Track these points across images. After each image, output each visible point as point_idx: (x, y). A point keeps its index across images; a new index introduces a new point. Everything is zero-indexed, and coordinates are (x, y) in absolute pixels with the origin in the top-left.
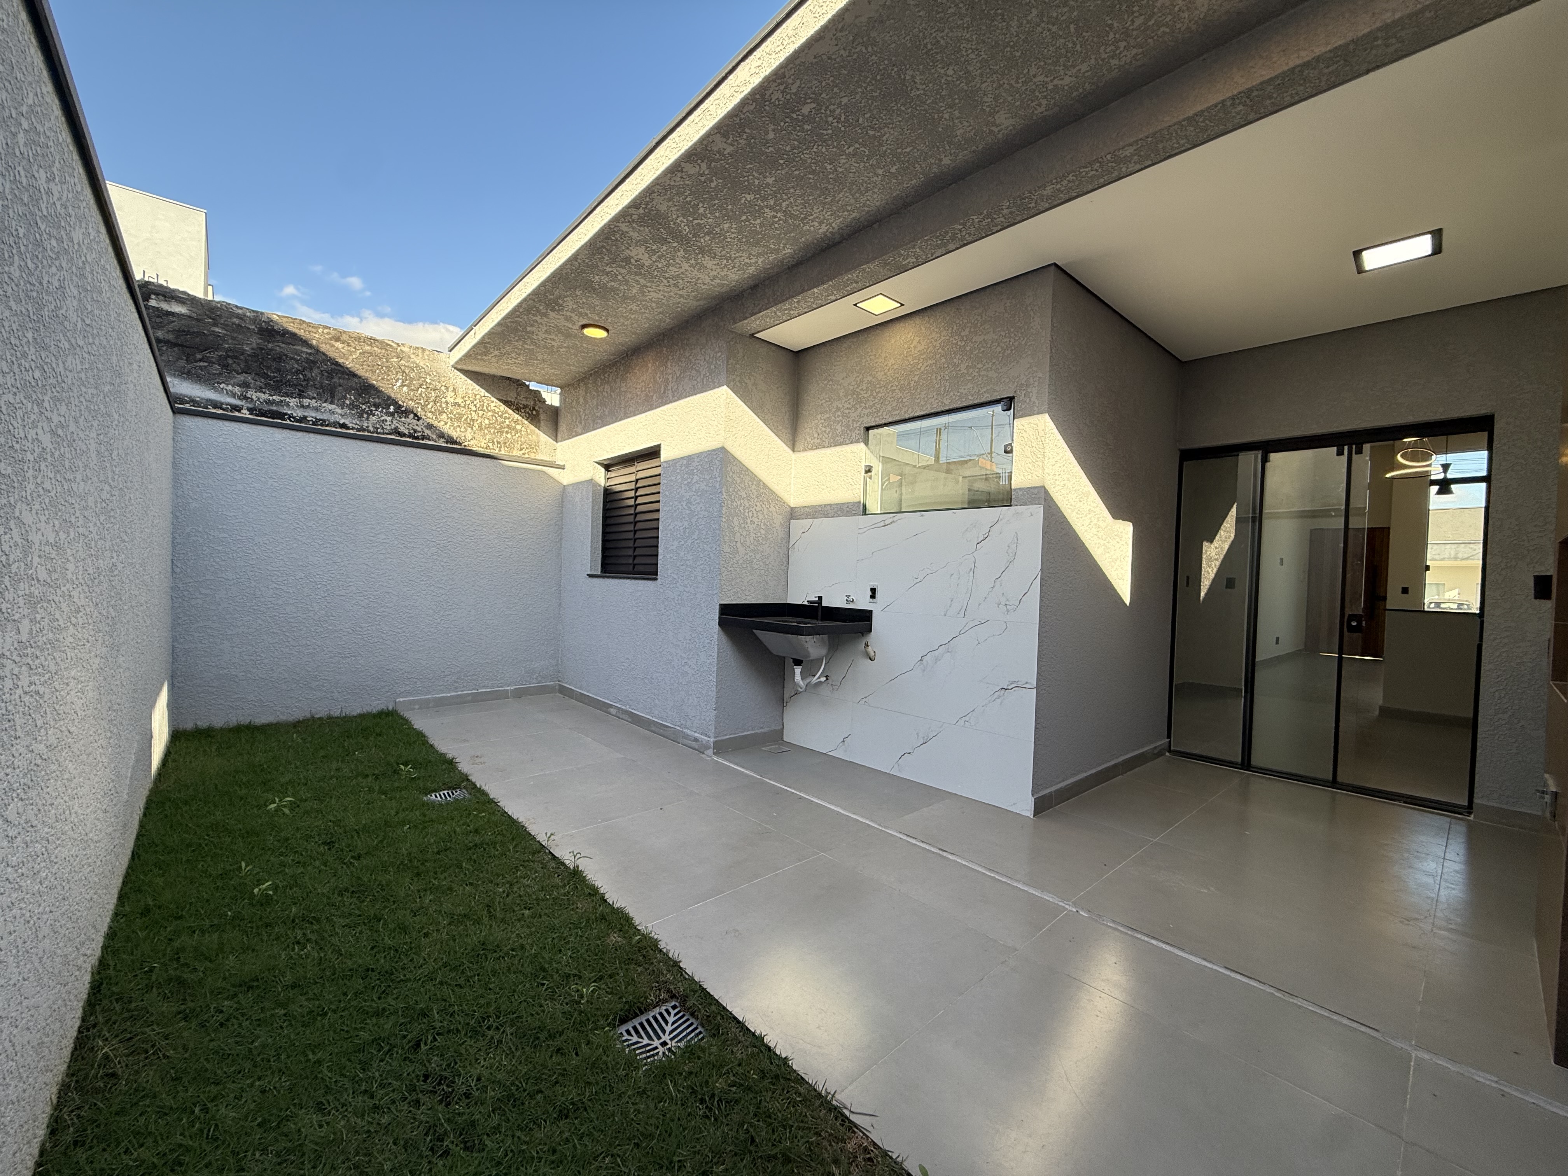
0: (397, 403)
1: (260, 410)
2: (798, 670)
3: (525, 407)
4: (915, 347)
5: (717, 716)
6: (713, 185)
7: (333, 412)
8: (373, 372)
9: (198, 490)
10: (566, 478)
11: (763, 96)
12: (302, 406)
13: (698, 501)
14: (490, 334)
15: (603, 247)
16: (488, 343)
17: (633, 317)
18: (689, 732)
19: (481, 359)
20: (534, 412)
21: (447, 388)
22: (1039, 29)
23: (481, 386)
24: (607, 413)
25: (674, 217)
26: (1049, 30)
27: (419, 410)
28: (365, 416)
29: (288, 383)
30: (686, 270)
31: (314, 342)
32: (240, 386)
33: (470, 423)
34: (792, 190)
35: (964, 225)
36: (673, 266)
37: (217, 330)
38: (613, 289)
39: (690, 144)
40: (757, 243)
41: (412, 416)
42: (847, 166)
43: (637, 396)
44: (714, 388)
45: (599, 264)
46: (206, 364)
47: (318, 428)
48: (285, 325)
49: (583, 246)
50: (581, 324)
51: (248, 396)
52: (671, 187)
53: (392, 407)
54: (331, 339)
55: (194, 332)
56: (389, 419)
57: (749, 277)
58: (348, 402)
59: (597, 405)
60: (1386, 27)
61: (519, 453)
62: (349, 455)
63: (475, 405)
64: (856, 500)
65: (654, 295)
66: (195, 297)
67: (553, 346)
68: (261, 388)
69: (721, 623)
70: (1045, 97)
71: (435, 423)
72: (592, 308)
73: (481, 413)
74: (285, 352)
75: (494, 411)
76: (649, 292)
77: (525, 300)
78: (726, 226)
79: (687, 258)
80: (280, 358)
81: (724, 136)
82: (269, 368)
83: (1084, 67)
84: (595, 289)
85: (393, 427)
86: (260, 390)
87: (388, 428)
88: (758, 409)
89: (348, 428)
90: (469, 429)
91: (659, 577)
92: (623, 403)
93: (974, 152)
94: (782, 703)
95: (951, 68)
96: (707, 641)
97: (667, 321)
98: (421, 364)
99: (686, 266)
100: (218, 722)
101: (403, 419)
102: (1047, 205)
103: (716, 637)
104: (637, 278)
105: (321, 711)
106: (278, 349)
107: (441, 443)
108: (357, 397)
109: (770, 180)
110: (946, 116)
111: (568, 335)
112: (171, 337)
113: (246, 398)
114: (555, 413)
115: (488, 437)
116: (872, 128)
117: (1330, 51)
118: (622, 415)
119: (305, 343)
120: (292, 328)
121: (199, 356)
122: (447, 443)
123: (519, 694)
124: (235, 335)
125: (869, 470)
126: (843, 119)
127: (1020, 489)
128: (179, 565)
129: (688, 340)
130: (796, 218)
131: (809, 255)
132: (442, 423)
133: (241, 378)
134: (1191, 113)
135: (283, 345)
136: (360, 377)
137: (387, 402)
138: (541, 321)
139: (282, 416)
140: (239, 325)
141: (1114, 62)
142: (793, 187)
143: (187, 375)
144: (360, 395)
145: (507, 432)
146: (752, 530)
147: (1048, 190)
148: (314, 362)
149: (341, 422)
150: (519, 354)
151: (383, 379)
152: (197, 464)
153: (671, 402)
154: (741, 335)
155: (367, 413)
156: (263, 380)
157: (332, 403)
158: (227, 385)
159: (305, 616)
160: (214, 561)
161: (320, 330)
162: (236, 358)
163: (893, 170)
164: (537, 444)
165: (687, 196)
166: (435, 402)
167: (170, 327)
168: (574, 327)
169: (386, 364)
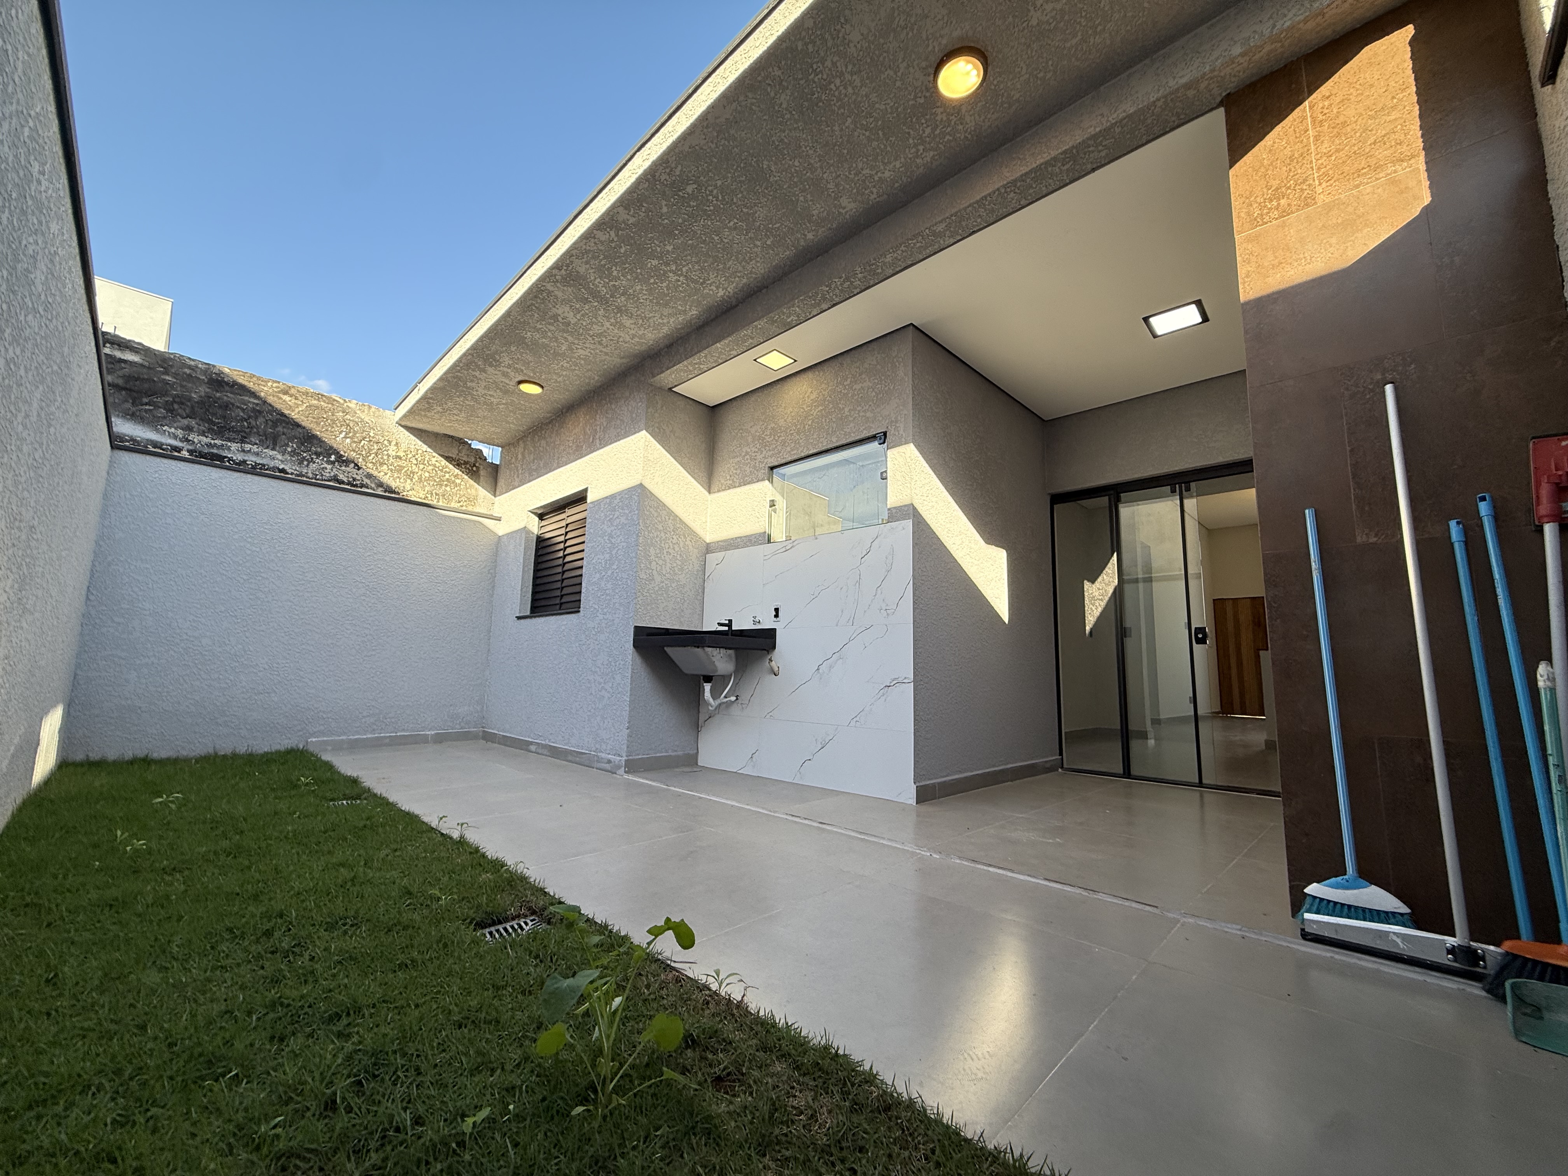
0: (338, 453)
1: (200, 452)
2: (707, 687)
3: (466, 463)
4: (808, 397)
5: (629, 736)
6: (622, 251)
7: (274, 458)
8: (318, 424)
9: (126, 521)
10: (501, 529)
11: (654, 176)
12: (243, 451)
13: (619, 533)
14: (433, 389)
15: (532, 304)
16: (431, 398)
17: (564, 373)
18: (603, 755)
19: (425, 416)
20: (474, 469)
21: (390, 442)
22: (856, 134)
23: (424, 442)
24: (542, 465)
25: (592, 278)
26: (864, 135)
27: (360, 460)
28: (305, 463)
29: (231, 429)
30: (608, 329)
31: (262, 394)
32: (182, 429)
33: (410, 475)
34: (689, 258)
35: (829, 286)
36: (596, 324)
37: (167, 378)
38: (545, 346)
39: (599, 214)
40: (666, 305)
41: (352, 465)
42: (730, 237)
43: (569, 447)
44: (635, 433)
45: (530, 321)
46: (151, 408)
47: (257, 470)
48: (235, 378)
49: (514, 304)
50: (517, 380)
51: (190, 438)
52: (587, 252)
53: (333, 457)
54: (279, 392)
55: (144, 379)
56: (329, 467)
57: (664, 337)
58: (289, 449)
59: (534, 460)
60: (1094, 137)
61: (457, 505)
62: (284, 496)
63: (416, 459)
64: (762, 531)
65: (581, 352)
66: (150, 348)
67: (492, 403)
68: (204, 432)
69: (635, 646)
70: (874, 187)
71: (375, 473)
72: (527, 364)
73: (422, 466)
74: (233, 401)
75: (435, 466)
76: (577, 349)
77: (464, 355)
78: (638, 288)
79: (607, 317)
80: (227, 406)
81: (626, 208)
82: (214, 414)
83: (898, 164)
84: (528, 346)
85: (332, 474)
86: (203, 434)
87: (328, 475)
88: (675, 453)
89: (288, 473)
90: (409, 481)
91: (581, 609)
92: (557, 455)
93: (830, 229)
94: (696, 727)
95: (797, 161)
96: (622, 663)
97: (596, 379)
98: (366, 419)
99: (607, 324)
100: (112, 755)
101: (343, 468)
102: (891, 272)
103: (630, 657)
104: (565, 335)
105: (226, 747)
106: (225, 398)
107: (380, 492)
108: (299, 445)
109: (670, 248)
110: (802, 198)
111: (506, 392)
112: (120, 382)
113: (187, 440)
114: (495, 469)
115: (427, 489)
116: (745, 206)
117: (1062, 154)
118: (555, 465)
119: (254, 394)
120: (241, 380)
121: (145, 400)
122: (385, 491)
123: (440, 739)
124: (185, 383)
125: (772, 504)
126: (720, 198)
127: (895, 508)
128: (94, 592)
129: (614, 394)
130: (695, 282)
131: (713, 317)
132: (382, 474)
133: (186, 422)
134: (978, 198)
135: (232, 396)
136: (304, 428)
137: (328, 451)
138: (481, 376)
139: (221, 458)
140: (190, 375)
141: (918, 161)
142: (690, 255)
143: (133, 416)
144: (303, 444)
145: (446, 486)
146: (668, 561)
147: (889, 259)
148: (260, 412)
149: (281, 467)
150: (461, 411)
151: (327, 430)
152: (128, 496)
153: (598, 449)
154: (660, 388)
155: (307, 460)
156: (206, 425)
157: (273, 449)
158: (170, 428)
159: (220, 650)
160: (133, 591)
161: (270, 384)
162: (182, 404)
163: (769, 243)
164: (476, 498)
165: (601, 260)
166: (376, 454)
167: (120, 373)
168: (511, 383)
169: (331, 417)
